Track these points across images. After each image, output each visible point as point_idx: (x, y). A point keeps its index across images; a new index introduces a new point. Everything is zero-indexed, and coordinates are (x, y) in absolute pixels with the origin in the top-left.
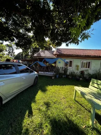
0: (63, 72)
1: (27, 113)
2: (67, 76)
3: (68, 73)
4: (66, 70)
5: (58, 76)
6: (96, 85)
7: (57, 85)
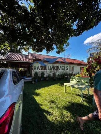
0: (41, 76)
1: (46, 114)
2: (45, 79)
3: (45, 76)
4: (43, 74)
5: (37, 80)
6: (74, 80)
7: (44, 87)
